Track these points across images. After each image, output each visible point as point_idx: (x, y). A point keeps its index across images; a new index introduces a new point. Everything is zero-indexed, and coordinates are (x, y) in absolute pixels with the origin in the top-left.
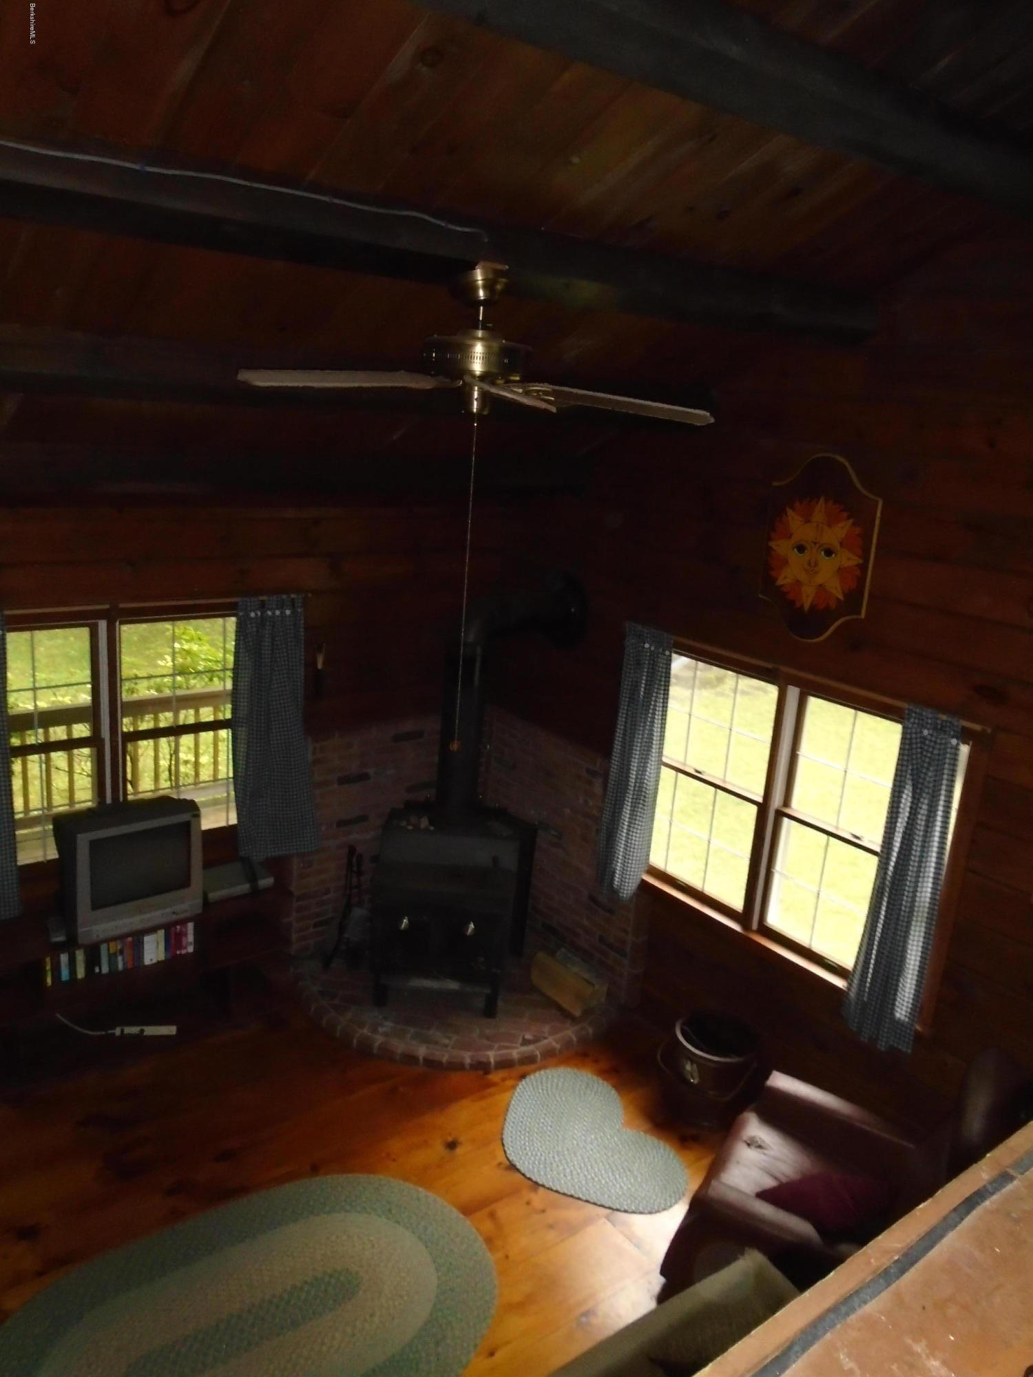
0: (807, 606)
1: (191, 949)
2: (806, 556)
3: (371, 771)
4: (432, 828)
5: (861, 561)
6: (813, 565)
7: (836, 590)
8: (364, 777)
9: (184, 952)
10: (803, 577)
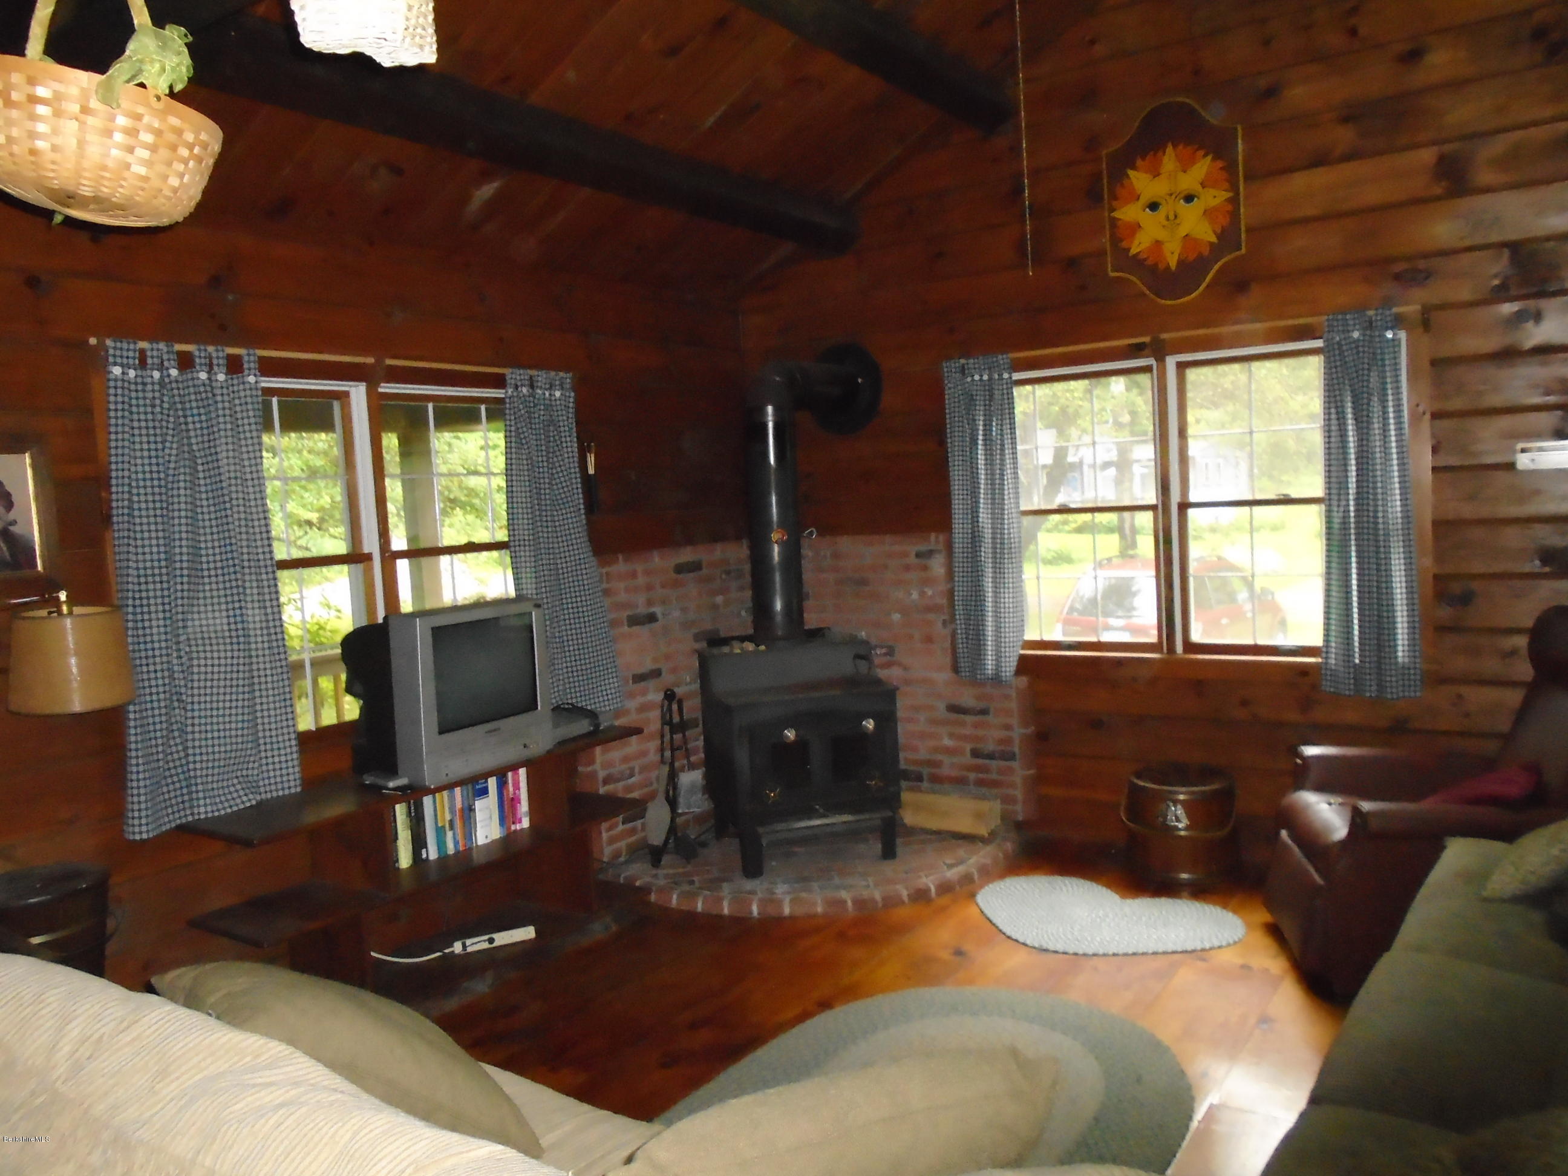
0: (1173, 264)
1: (525, 823)
2: (1162, 211)
3: (657, 610)
4: (762, 648)
5: (1230, 194)
6: (1171, 217)
7: (1207, 234)
8: (652, 618)
9: (518, 827)
10: (1161, 235)
